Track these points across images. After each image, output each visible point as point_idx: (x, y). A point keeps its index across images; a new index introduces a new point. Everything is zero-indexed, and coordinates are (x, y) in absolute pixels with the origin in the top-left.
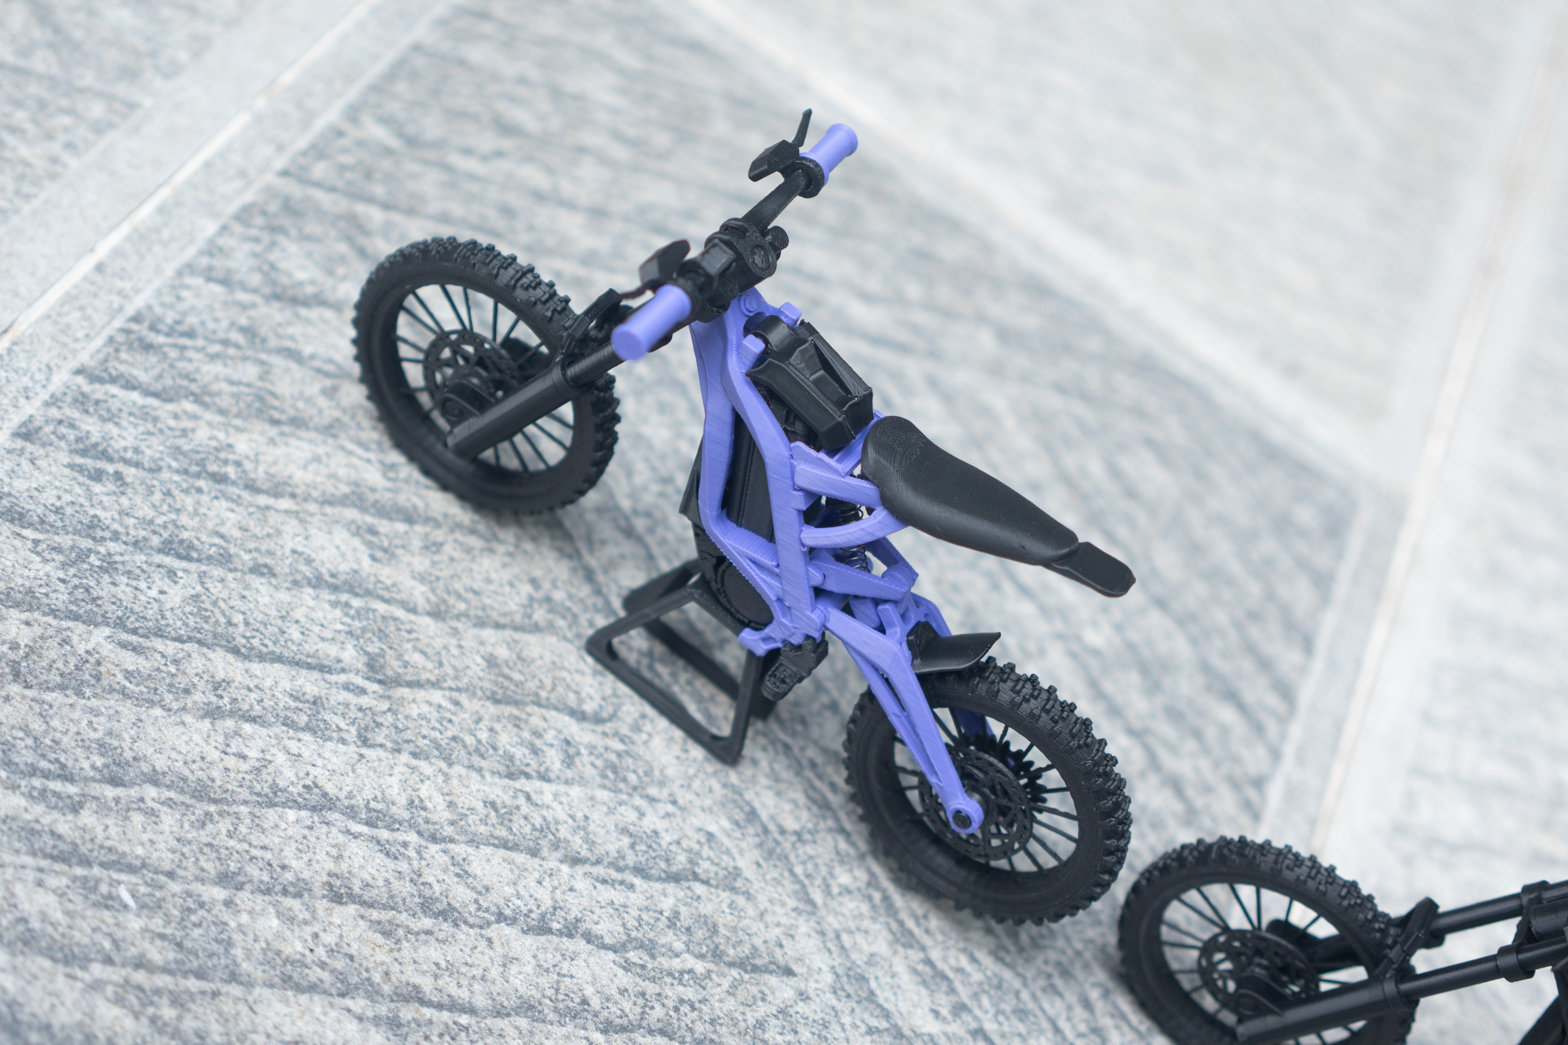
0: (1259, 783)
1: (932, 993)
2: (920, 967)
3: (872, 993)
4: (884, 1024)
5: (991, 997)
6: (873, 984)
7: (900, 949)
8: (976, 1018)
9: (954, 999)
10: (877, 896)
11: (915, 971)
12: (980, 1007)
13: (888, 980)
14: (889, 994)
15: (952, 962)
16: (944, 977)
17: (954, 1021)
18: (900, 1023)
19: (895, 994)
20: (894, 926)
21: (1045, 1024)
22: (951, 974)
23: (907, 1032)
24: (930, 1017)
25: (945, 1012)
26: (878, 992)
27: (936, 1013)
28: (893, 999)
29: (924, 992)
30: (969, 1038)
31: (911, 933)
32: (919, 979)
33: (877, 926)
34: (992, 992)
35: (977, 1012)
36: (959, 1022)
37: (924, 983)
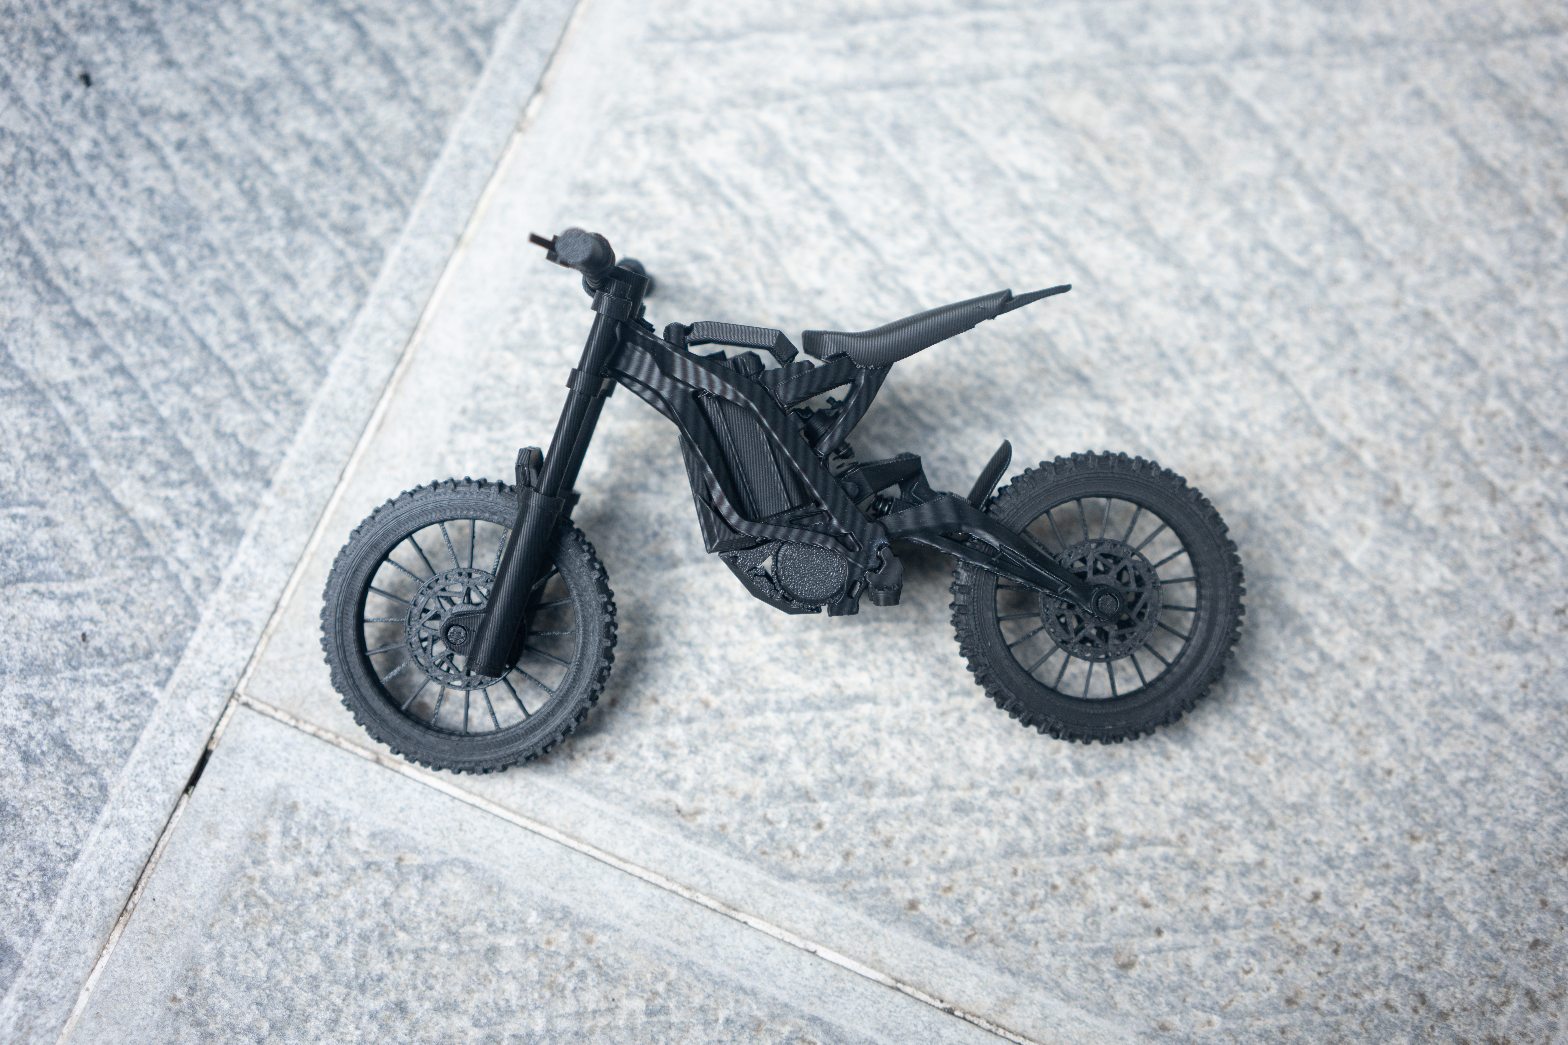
0: (486, 32)
1: (72, 342)
2: (63, 320)
3: (9, 357)
4: (18, 383)
5: (135, 332)
6: (11, 348)
7: (45, 309)
8: (117, 356)
9: (95, 343)
10: (26, 262)
11: (57, 326)
12: (123, 344)
13: (28, 340)
14: (27, 354)
15: (99, 307)
16: (87, 323)
17: (93, 363)
18: (34, 378)
19: (33, 352)
20: (41, 286)
21: (192, 344)
22: (94, 319)
23: (40, 385)
24: (67, 365)
25: (83, 357)
26: (16, 355)
27: (74, 361)
28: (30, 357)
29: (64, 343)
30: (107, 376)
31: (58, 290)
32: (60, 332)
33: (23, 291)
34: (139, 326)
35: (119, 349)
36: (97, 363)
37: (66, 335)
